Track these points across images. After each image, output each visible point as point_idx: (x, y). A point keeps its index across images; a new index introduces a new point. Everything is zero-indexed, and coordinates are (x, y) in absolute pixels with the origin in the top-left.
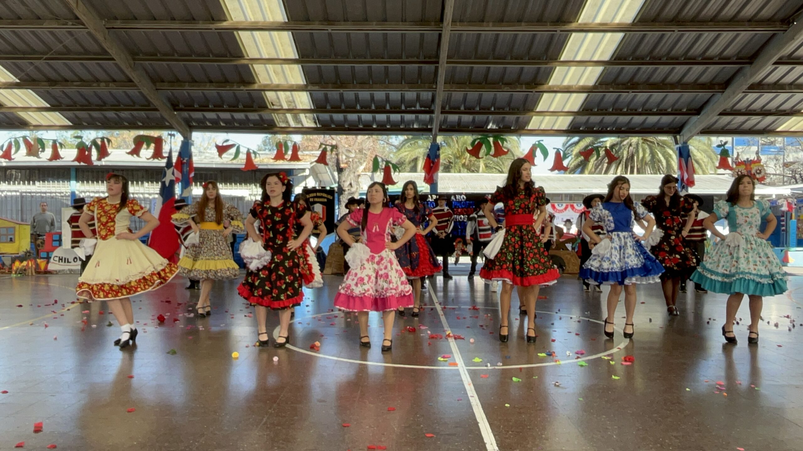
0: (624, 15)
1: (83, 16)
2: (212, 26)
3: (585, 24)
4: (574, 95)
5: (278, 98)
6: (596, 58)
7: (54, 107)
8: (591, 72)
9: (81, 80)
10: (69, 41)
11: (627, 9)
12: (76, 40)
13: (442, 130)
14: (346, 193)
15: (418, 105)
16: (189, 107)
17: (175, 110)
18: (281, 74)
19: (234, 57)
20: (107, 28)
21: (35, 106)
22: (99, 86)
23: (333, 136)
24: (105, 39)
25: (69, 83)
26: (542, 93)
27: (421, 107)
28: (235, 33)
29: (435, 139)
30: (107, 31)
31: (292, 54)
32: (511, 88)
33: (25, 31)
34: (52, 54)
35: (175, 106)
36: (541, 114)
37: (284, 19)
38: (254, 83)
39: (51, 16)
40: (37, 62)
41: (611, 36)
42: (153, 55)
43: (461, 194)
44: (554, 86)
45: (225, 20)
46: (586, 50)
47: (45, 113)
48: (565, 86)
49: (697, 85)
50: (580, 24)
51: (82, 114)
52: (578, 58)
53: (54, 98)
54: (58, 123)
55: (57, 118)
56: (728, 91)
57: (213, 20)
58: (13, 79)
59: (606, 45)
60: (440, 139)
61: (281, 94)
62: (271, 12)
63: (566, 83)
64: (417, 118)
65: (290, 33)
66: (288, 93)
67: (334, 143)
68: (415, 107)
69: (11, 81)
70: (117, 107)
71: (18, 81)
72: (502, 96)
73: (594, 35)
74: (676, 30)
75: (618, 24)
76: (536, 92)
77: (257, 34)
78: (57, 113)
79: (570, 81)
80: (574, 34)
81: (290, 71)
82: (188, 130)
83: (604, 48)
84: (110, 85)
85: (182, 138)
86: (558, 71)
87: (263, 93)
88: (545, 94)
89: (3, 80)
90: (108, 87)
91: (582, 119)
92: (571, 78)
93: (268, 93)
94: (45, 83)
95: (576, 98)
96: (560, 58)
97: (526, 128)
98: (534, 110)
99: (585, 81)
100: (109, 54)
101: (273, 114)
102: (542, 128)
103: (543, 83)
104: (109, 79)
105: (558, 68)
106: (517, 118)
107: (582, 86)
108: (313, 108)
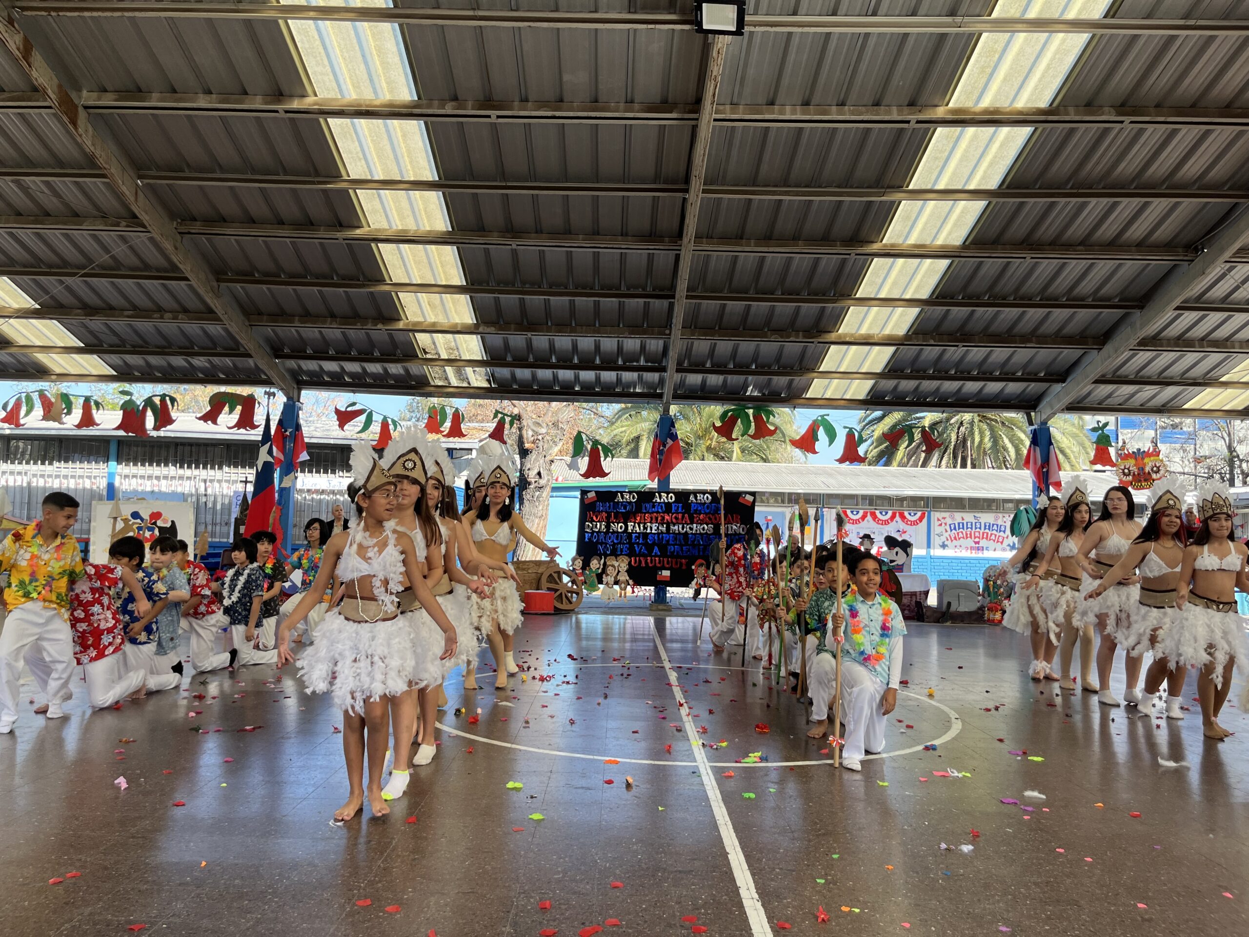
0: (950, 233)
1: (143, 213)
2: (339, 235)
3: (892, 245)
4: (877, 348)
5: (434, 343)
6: (908, 296)
7: (90, 348)
8: (901, 315)
9: (135, 308)
10: (120, 250)
11: (955, 225)
12: (131, 248)
13: (678, 397)
14: (532, 486)
15: (642, 358)
16: (299, 353)
17: (277, 357)
18: (440, 307)
19: (370, 281)
20: (180, 233)
21: (62, 345)
22: (162, 317)
23: (514, 402)
24: (176, 248)
25: (117, 312)
26: (828, 345)
27: (646, 362)
28: (373, 245)
29: (667, 410)
30: (178, 237)
31: (458, 279)
32: (782, 337)
33: (55, 235)
34: (93, 269)
35: (277, 351)
36: (825, 375)
37: (447, 227)
38: (399, 319)
39: (95, 213)
40: (69, 280)
41: (931, 263)
42: (247, 276)
43: (704, 492)
44: (846, 335)
45: (360, 227)
46: (895, 283)
47: (76, 356)
48: (862, 335)
49: (1061, 338)
50: (885, 245)
51: (134, 360)
52: (882, 295)
53: (91, 332)
54: (95, 372)
55: (94, 364)
56: (1108, 348)
57: (341, 225)
58: (29, 303)
59: (924, 277)
60: (674, 409)
61: (439, 336)
62: (429, 217)
63: (863, 331)
64: (640, 378)
65: (455, 248)
66: (449, 336)
67: (516, 411)
68: (638, 361)
69: (27, 306)
70: (188, 349)
71: (38, 307)
72: (768, 348)
73: (905, 263)
74: (1028, 256)
75: (942, 246)
76: (819, 343)
77: (405, 247)
78: (95, 356)
79: (870, 328)
80: (876, 260)
81: (454, 303)
82: (295, 386)
83: (921, 280)
84: (180, 317)
85: (285, 399)
86: (852, 313)
87: (411, 334)
88: (833, 347)
89: (16, 306)
90: (177, 319)
91: (888, 384)
92: (871, 323)
93: (418, 335)
94: (79, 311)
95: (879, 352)
96: (855, 294)
97: (803, 396)
98: (816, 370)
99: (893, 328)
100: (181, 272)
101: (425, 367)
102: (828, 396)
103: (830, 330)
104: (179, 308)
105: (852, 308)
106: (791, 380)
107: (888, 335)
108: (485, 358)
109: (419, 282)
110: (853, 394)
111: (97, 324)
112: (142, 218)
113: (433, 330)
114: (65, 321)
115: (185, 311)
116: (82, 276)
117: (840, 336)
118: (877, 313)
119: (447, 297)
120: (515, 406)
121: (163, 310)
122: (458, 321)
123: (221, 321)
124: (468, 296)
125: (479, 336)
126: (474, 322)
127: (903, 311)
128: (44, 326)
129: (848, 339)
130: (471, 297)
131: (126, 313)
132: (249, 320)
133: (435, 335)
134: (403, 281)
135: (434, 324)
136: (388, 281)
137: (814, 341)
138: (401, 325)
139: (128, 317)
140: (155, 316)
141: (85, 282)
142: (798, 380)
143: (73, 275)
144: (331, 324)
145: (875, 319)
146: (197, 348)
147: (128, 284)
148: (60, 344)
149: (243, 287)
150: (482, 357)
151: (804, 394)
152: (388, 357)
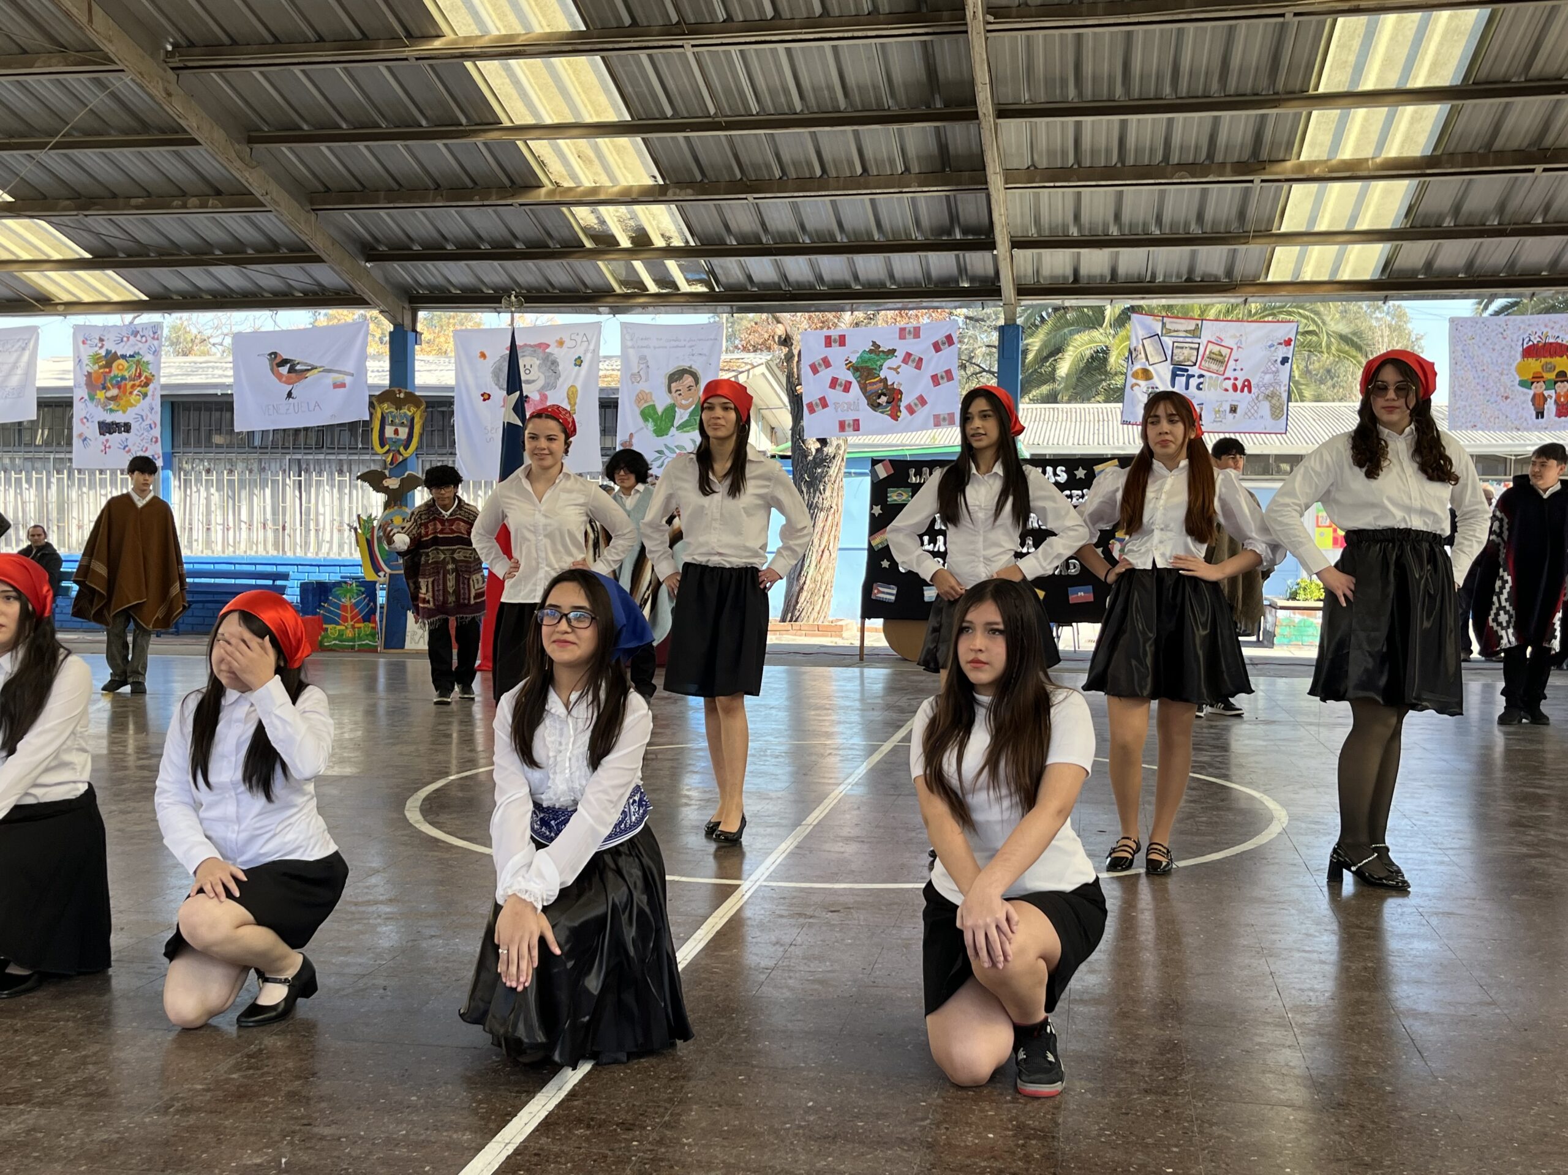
1: (105, 41)
2: (407, 52)
4: (1379, 186)
5: (603, 222)
6: (1419, 81)
7: (100, 259)
8: (1413, 121)
9: (146, 193)
10: (97, 100)
12: (114, 96)
15: (957, 231)
16: (401, 251)
17: (368, 258)
18: (596, 162)
19: (477, 124)
20: (173, 69)
21: (59, 258)
22: (184, 206)
24: (169, 95)
25: (122, 202)
26: (1286, 186)
27: (965, 232)
29: (1010, 317)
30: (172, 75)
31: (614, 111)
32: (1193, 176)
34: (68, 134)
35: (371, 251)
36: (1293, 239)
37: (574, 24)
38: (539, 185)
39: (49, 45)
40: (40, 155)
41: (1451, 17)
42: (292, 130)
44: (1314, 164)
45: (439, 35)
46: (1388, 61)
47: (81, 273)
48: (1345, 162)
51: (170, 278)
52: (1369, 84)
53: (95, 235)
54: (116, 298)
55: (110, 283)
57: (410, 35)
59: (1441, 44)
61: (608, 212)
62: (543, 12)
63: (1347, 153)
64: (961, 261)
65: (598, 59)
66: (623, 209)
68: (950, 232)
70: (238, 254)
71: (10, 199)
72: (1176, 196)
76: (1263, 181)
77: (518, 65)
78: (110, 272)
79: (1357, 147)
80: (1341, 20)
81: (618, 152)
82: (407, 306)
83: (1438, 53)
84: (212, 203)
85: (391, 328)
86: (1318, 122)
87: (564, 209)
88: (1296, 187)
90: (207, 207)
91: (1416, 250)
92: (1358, 140)
93: (576, 210)
94: (68, 202)
95: (1386, 192)
96: (1316, 88)
97: (1262, 280)
98: (1274, 231)
99: (1402, 146)
100: (185, 131)
101: (600, 263)
102: (1307, 278)
103: (1281, 156)
104: (207, 190)
105: (1315, 113)
106: (1231, 254)
107: (1395, 158)
108: (692, 244)
109: (556, 121)
110: (1354, 271)
111: (99, 222)
112: (106, 50)
113: (593, 199)
114: (53, 219)
115: (218, 193)
116: (57, 146)
117: (1301, 167)
118: (1366, 119)
119: (604, 142)
120: (779, 322)
121: (184, 194)
122: (632, 183)
123: (264, 206)
124: (639, 139)
125: (673, 206)
126: (661, 182)
127: (1416, 112)
128: (26, 228)
129: (1317, 171)
130: (643, 139)
131: (133, 202)
132: (312, 203)
133: (602, 209)
134: (530, 121)
135: (595, 190)
136: (508, 124)
137: (1257, 179)
138: (542, 194)
139: (137, 208)
140: (175, 203)
141: (65, 155)
142: (1248, 254)
143: (41, 146)
144: (434, 201)
145: (1364, 131)
146: (250, 251)
147: (127, 157)
148: (56, 256)
149: (291, 149)
150: (687, 242)
151: (1263, 276)
152: (538, 250)
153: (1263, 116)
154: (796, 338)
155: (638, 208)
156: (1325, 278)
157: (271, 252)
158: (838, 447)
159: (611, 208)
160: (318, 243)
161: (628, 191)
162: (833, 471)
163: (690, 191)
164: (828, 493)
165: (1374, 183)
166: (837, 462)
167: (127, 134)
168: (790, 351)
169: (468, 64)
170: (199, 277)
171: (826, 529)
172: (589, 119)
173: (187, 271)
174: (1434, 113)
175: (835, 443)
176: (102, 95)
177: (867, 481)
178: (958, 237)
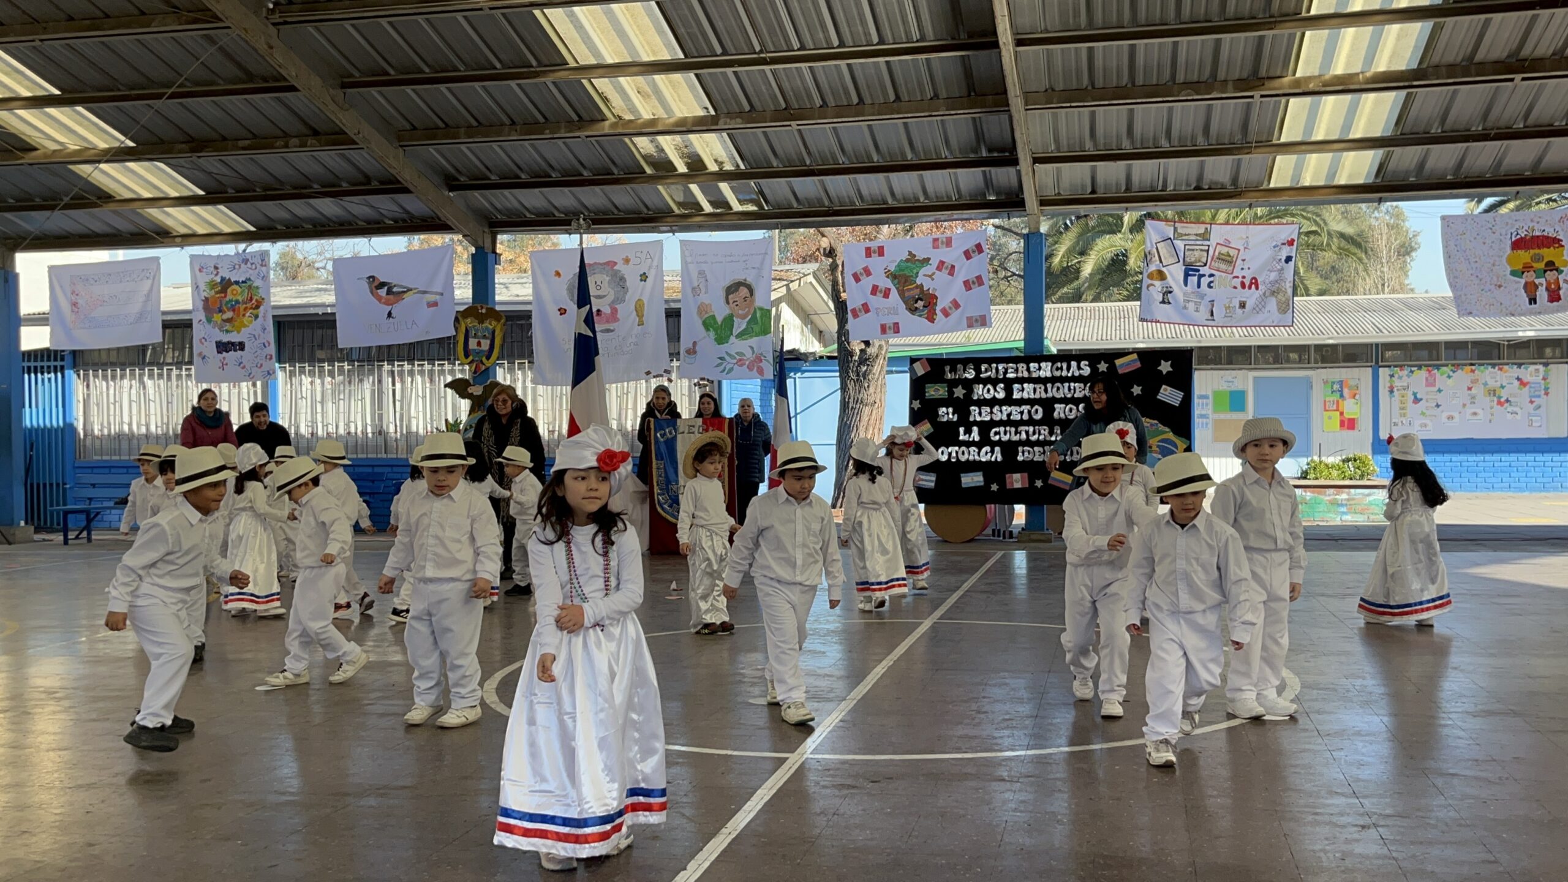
2: (481, 2)
4: (1368, 97)
5: (662, 150)
8: (1399, 38)
9: (253, 135)
10: (209, 55)
12: (223, 51)
15: (982, 146)
17: (452, 189)
18: (654, 95)
19: (546, 65)
20: (274, 24)
21: (176, 194)
22: (286, 146)
24: (270, 47)
25: (232, 144)
26: (1283, 100)
27: (990, 150)
29: (1034, 226)
30: (272, 30)
31: (666, 49)
34: (183, 84)
35: (452, 183)
36: (1292, 148)
38: (604, 119)
40: (157, 104)
42: (381, 76)
44: (1309, 79)
47: (198, 209)
48: (1337, 77)
51: (273, 210)
52: (1354, 6)
53: (208, 174)
54: (227, 229)
55: (224, 218)
58: (122, 140)
61: (665, 141)
63: (1339, 68)
64: (988, 176)
65: (653, 3)
66: (680, 138)
68: (976, 150)
69: (117, 144)
71: (131, 144)
72: (1183, 112)
78: (222, 207)
79: (1348, 64)
81: (674, 87)
82: (486, 230)
84: (309, 143)
85: (473, 250)
86: (1311, 41)
87: (627, 140)
88: (1293, 101)
89: (103, 145)
90: (306, 146)
91: (1407, 157)
92: (1349, 57)
93: (636, 139)
94: (183, 146)
95: (1376, 103)
96: (1309, 10)
97: (1264, 186)
98: (1275, 142)
99: (1390, 61)
100: (285, 79)
101: (660, 187)
102: (1307, 184)
103: (1278, 73)
104: (305, 131)
105: (1308, 34)
106: (1236, 163)
107: (1384, 73)
108: (742, 167)
109: (617, 61)
110: (1350, 176)
111: (210, 162)
112: (214, 10)
113: (652, 129)
114: (170, 161)
115: (315, 133)
116: (173, 96)
117: (1298, 82)
118: (1355, 38)
119: (659, 78)
120: (823, 235)
121: (286, 135)
122: (687, 115)
123: (355, 143)
124: (692, 75)
125: (725, 134)
126: (713, 112)
127: (1401, 29)
128: (146, 170)
129: (1311, 86)
130: (697, 75)
131: (241, 143)
132: (399, 139)
133: (660, 139)
134: (593, 61)
135: (653, 122)
136: (573, 64)
137: (1257, 94)
138: (606, 127)
139: (244, 148)
140: (278, 144)
142: (1251, 163)
143: (159, 96)
144: (509, 135)
145: (1354, 48)
146: (344, 184)
147: (235, 103)
148: (174, 194)
149: (380, 93)
150: (738, 166)
151: (1266, 183)
152: (604, 177)
153: (1262, 38)
154: (839, 250)
155: (692, 136)
156: (1321, 183)
157: (364, 184)
158: (880, 347)
159: (668, 138)
160: (407, 175)
161: (683, 122)
162: (876, 369)
163: (739, 120)
164: (872, 390)
165: (1364, 96)
166: (880, 361)
167: (235, 84)
168: (834, 261)
169: (537, 12)
170: (299, 208)
171: (871, 422)
172: (646, 58)
173: (290, 204)
174: (1417, 31)
175: (877, 345)
176: (213, 49)
177: (907, 377)
178: (984, 155)
